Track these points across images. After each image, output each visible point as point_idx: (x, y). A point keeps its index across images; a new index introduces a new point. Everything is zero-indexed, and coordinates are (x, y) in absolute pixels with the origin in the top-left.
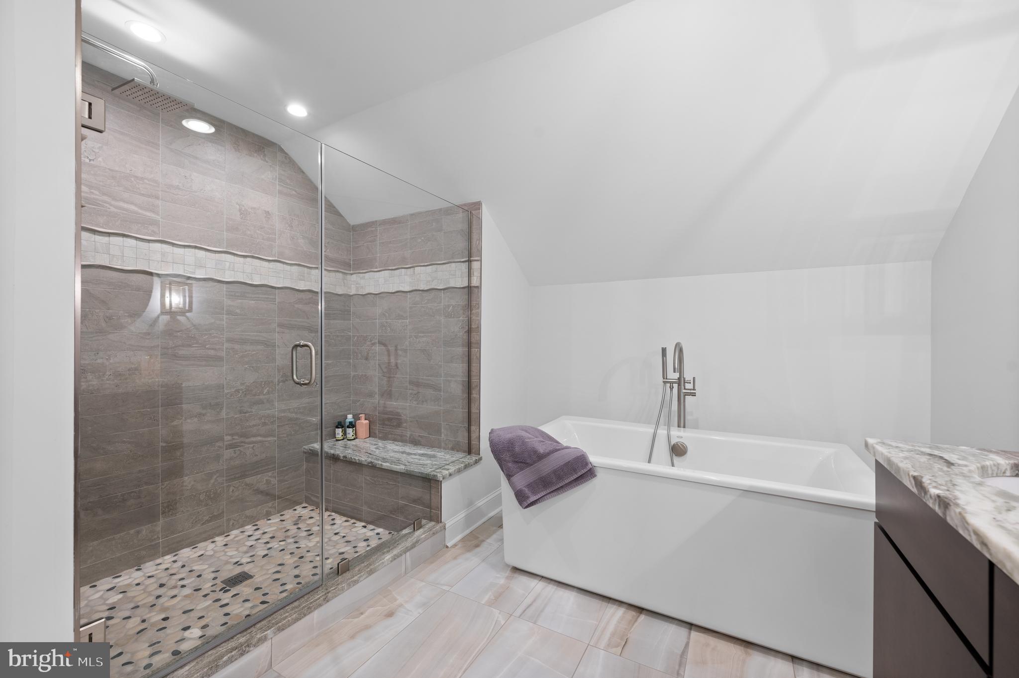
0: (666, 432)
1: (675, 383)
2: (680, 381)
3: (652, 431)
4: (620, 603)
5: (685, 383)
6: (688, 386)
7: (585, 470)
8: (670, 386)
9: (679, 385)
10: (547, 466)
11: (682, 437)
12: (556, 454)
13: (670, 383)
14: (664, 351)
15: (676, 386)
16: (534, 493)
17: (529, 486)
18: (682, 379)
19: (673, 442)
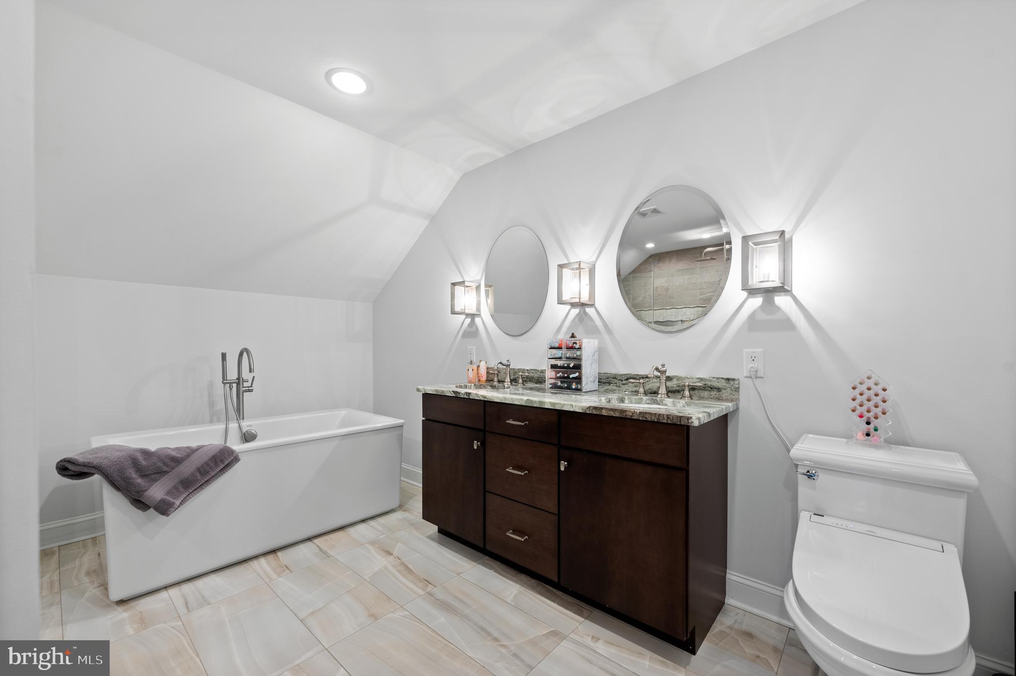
0: (237, 425)
1: (234, 383)
2: (239, 381)
3: (224, 426)
4: (256, 557)
5: (243, 382)
6: (245, 384)
7: (232, 458)
8: (230, 386)
9: (238, 384)
10: (187, 469)
11: (251, 426)
12: (194, 457)
13: (230, 383)
14: (224, 356)
15: (235, 385)
16: (176, 498)
17: (169, 493)
18: (241, 379)
19: (244, 430)
